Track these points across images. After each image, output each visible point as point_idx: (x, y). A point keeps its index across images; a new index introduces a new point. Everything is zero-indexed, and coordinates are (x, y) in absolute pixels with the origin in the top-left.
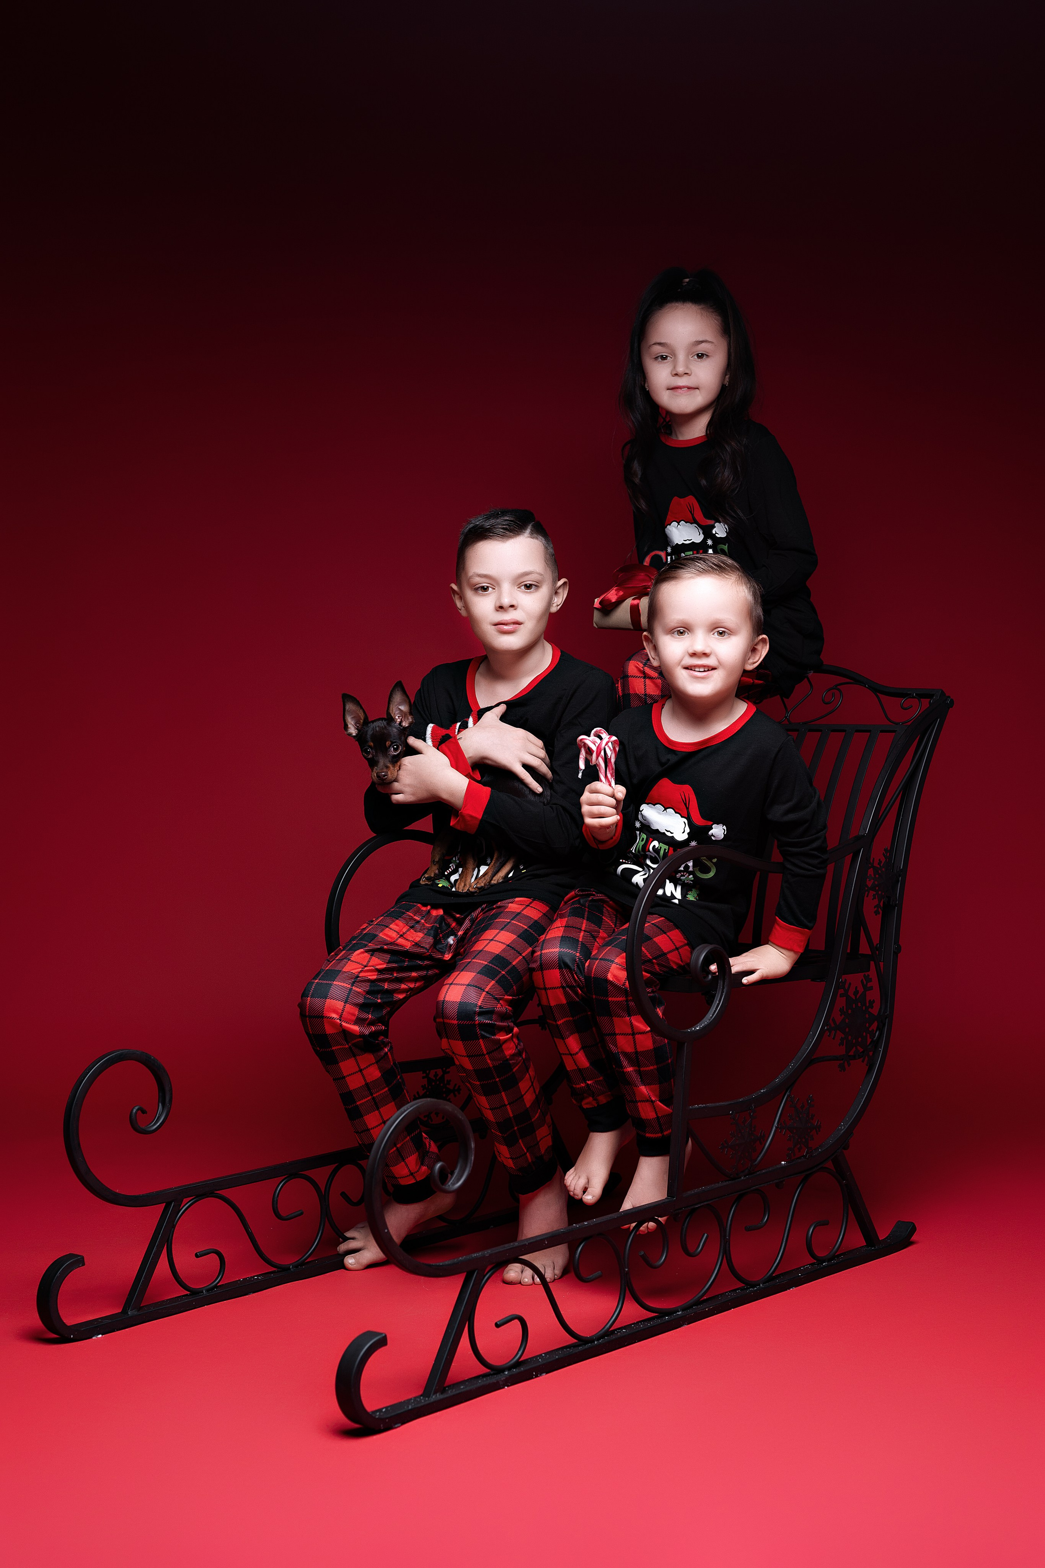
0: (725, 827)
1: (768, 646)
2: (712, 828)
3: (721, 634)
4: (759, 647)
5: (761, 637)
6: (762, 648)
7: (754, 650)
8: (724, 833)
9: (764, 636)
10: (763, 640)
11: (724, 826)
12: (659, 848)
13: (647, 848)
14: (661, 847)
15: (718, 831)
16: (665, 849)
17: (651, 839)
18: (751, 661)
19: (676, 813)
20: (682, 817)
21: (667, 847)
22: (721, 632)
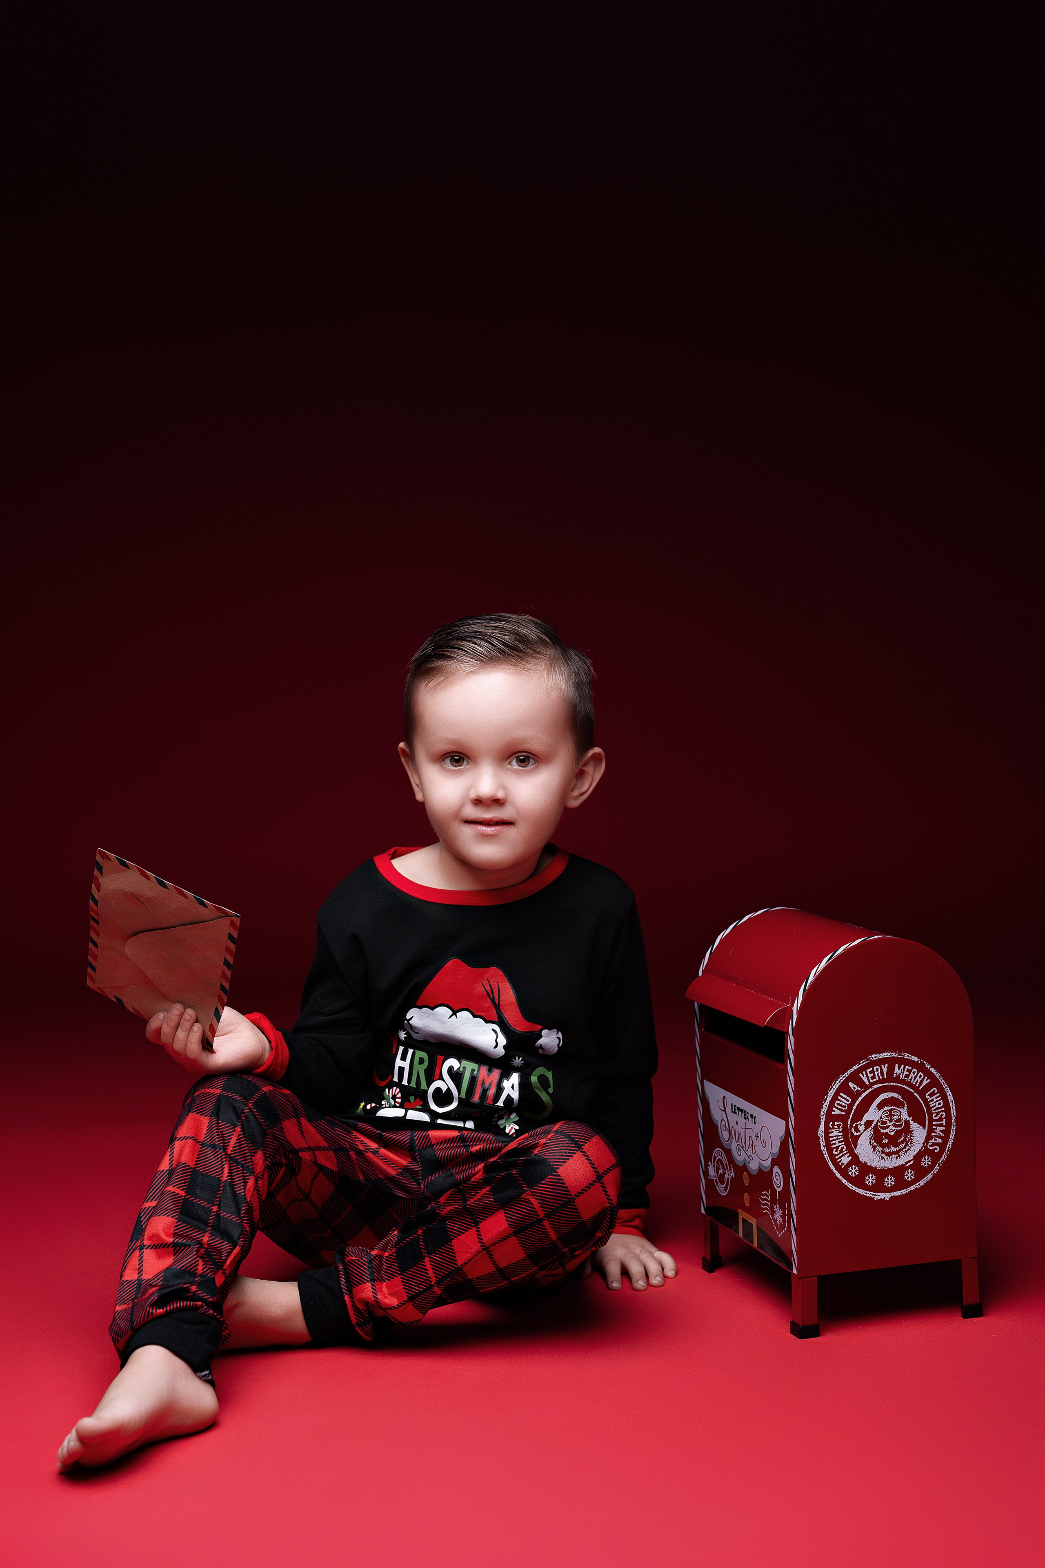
0: (560, 1035)
1: (604, 765)
2: (541, 1037)
3: (523, 762)
4: (589, 769)
5: (590, 753)
6: (594, 771)
7: (580, 774)
8: (558, 1045)
9: (597, 750)
10: (596, 758)
11: (560, 1033)
12: (461, 1069)
13: (437, 1071)
14: (464, 1068)
15: (550, 1039)
16: (473, 1070)
17: (440, 1058)
18: (576, 793)
19: (475, 1016)
20: (487, 1022)
21: (475, 1066)
22: (521, 758)
